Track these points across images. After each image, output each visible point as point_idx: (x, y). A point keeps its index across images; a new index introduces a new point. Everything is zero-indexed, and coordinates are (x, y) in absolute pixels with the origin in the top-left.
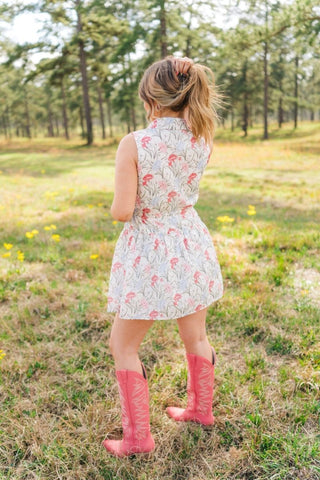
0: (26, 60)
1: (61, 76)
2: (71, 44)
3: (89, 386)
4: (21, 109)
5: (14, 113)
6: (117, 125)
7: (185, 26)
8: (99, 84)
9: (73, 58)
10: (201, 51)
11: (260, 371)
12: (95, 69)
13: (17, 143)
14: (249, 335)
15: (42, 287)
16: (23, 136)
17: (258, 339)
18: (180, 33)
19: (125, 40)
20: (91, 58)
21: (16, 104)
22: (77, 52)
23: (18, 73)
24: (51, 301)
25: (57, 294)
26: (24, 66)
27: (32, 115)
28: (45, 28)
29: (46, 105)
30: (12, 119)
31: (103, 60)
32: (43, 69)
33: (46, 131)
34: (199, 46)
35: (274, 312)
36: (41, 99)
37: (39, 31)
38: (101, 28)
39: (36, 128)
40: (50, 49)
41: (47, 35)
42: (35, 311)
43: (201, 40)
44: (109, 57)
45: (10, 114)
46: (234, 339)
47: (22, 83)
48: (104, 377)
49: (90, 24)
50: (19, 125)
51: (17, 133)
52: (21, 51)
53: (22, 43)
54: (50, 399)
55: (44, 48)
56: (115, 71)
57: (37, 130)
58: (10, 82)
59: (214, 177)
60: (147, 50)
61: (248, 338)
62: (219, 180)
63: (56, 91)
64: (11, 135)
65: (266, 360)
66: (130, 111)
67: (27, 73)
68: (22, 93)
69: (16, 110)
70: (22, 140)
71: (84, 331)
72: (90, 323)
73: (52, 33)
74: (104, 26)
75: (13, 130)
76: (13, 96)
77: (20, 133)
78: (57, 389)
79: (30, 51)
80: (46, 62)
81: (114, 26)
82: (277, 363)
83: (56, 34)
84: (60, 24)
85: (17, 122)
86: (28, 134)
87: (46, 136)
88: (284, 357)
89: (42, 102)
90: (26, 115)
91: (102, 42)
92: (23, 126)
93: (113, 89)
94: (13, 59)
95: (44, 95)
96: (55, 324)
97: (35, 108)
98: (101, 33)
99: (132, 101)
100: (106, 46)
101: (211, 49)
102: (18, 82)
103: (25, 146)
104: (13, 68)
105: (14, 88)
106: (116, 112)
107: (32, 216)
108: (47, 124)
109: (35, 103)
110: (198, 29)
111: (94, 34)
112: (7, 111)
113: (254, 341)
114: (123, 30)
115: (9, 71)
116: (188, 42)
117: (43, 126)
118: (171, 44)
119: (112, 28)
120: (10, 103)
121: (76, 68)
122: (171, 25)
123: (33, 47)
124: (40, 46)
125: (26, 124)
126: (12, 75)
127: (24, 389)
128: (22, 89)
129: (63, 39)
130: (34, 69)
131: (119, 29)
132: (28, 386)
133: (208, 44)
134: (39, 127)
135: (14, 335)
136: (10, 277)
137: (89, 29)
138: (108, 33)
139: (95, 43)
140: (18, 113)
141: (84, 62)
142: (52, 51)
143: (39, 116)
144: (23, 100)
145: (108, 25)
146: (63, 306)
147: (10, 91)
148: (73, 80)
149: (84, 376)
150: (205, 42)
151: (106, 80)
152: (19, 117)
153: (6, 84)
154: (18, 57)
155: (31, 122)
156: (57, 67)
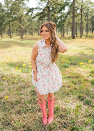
0: (32, 13)
1: (42, 17)
2: (46, 8)
3: (30, 108)
4: (30, 27)
5: (28, 28)
6: (59, 32)
7: (81, 2)
8: (53, 20)
9: (46, 12)
10: (86, 9)
11: (80, 109)
12: (52, 15)
13: (29, 37)
14: (80, 98)
15: (24, 80)
16: (31, 35)
17: (82, 100)
18: (79, 4)
19: (62, 6)
20: (52, 12)
21: (29, 25)
22: (47, 10)
23: (30, 16)
24: (26, 84)
25: (28, 82)
26: (32, 14)
27: (34, 29)
28: (38, 3)
29: (38, 26)
30: (28, 30)
31: (55, 12)
32: (37, 15)
33: (37, 34)
34: (85, 8)
35: (89, 92)
36: (36, 24)
37: (37, 4)
38: (55, 3)
39: (34, 33)
40: (39, 9)
41: (39, 5)
42: (21, 87)
43: (86, 6)
44: (57, 12)
45: (27, 29)
46: (75, 99)
47: (31, 19)
48: (35, 106)
49: (52, 2)
50: (30, 32)
51: (29, 34)
52: (31, 10)
53: (31, 8)
54: (19, 110)
55: (38, 9)
56: (58, 16)
57: (35, 33)
58: (28, 19)
59: (85, 49)
60: (69, 9)
61: (79, 99)
62: (87, 51)
63: (41, 22)
64: (27, 35)
65: (82, 106)
66: (63, 28)
67: (33, 16)
68: (31, 22)
69: (29, 27)
70: (30, 36)
71: (33, 93)
72: (35, 91)
73: (40, 4)
74: (56, 2)
75: (28, 33)
76: (28, 23)
77: (30, 34)
78: (22, 108)
79: (33, 10)
80: (38, 13)
81: (59, 2)
82: (86, 107)
83: (42, 5)
84: (43, 2)
85: (29, 31)
86: (32, 35)
87: (37, 35)
88: (88, 106)
89: (36, 25)
90: (32, 29)
91: (55, 7)
92: (31, 32)
93: (58, 21)
94: (28, 12)
95: (37, 23)
96: (25, 91)
97: (34, 27)
98: (55, 4)
99: (63, 25)
100: (56, 8)
101: (89, 9)
102: (30, 19)
103: (31, 38)
104: (28, 15)
105: (28, 21)
106: (58, 28)
107: (27, 60)
108: (38, 32)
109: (35, 25)
110: (85, 2)
111: (53, 5)
112: (26, 28)
113: (81, 100)
114: (62, 3)
115: (27, 16)
116: (82, 7)
117: (36, 32)
118: (77, 7)
119: (58, 3)
120: (27, 25)
121: (47, 15)
122: (76, 1)
123: (34, 9)
124: (36, 8)
125: (31, 31)
126: (28, 17)
127: (13, 107)
128: (31, 21)
129: (44, 6)
130: (35, 15)
131: (60, 3)
132: (14, 106)
133: (88, 7)
134: (35, 32)
135: (14, 92)
136: (17, 77)
137: (51, 3)
138: (57, 4)
139: (53, 8)
140: (30, 28)
141: (49, 13)
142: (40, 10)
143: (36, 29)
144: (31, 25)
145: (57, 2)
146: (29, 86)
147: (27, 22)
148: (46, 18)
149: (30, 105)
150: (87, 6)
151: (55, 18)
152: (30, 29)
153: (27, 20)
154: (30, 12)
155: (33, 31)
156: (41, 15)
